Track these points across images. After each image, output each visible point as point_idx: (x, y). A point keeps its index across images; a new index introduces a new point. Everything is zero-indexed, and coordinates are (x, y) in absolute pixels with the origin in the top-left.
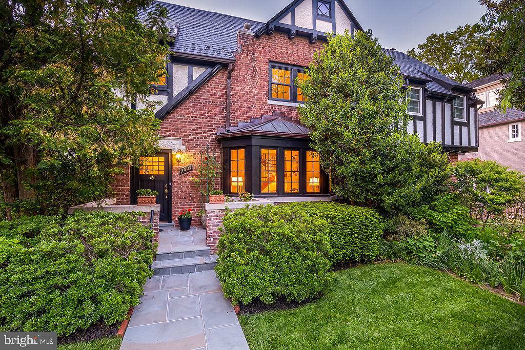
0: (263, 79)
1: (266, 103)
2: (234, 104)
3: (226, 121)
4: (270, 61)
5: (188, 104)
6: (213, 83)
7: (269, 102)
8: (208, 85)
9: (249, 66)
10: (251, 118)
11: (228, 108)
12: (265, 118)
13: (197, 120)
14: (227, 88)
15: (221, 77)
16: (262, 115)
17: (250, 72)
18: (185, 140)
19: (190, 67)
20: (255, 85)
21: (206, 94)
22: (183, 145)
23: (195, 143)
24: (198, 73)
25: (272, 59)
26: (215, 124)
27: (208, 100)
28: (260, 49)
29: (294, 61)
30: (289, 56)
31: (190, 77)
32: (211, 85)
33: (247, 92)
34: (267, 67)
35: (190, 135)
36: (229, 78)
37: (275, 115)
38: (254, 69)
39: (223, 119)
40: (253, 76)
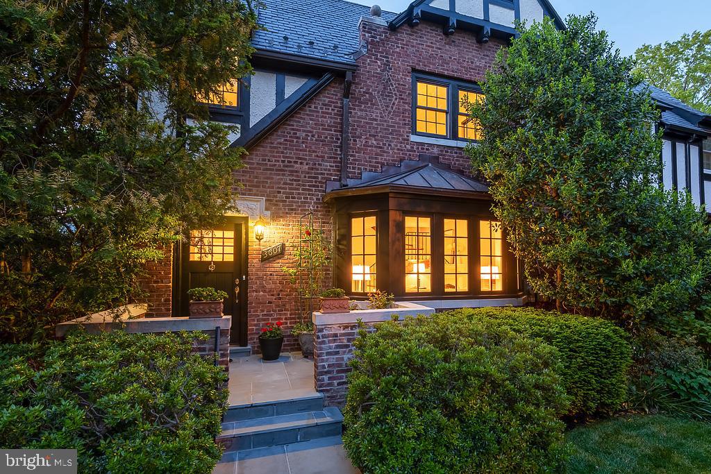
0: (402, 99)
1: (408, 140)
2: (355, 141)
3: (342, 168)
4: (414, 70)
5: (277, 139)
6: (318, 105)
7: (413, 138)
8: (310, 107)
9: (379, 76)
10: (383, 165)
11: (344, 146)
12: (407, 166)
13: (293, 166)
14: (343, 114)
15: (332, 95)
16: (401, 160)
17: (381, 87)
18: (271, 200)
19: (281, 76)
20: (390, 109)
21: (306, 123)
22: (267, 209)
23: (288, 206)
24: (293, 86)
25: (417, 67)
26: (322, 174)
27: (311, 132)
28: (398, 50)
29: (453, 71)
30: (445, 62)
31: (280, 92)
32: (315, 107)
33: (376, 120)
34: (409, 79)
35: (279, 192)
36: (346, 95)
37: (424, 161)
38: (387, 82)
39: (336, 166)
40: (386, 94)
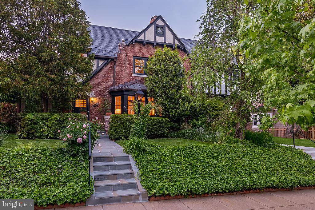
0: (130, 64)
2: (117, 76)
3: (113, 84)
4: (134, 56)
5: (97, 77)
6: (107, 67)
7: (133, 75)
9: (124, 59)
10: (125, 83)
11: (114, 78)
12: (131, 83)
13: (101, 83)
14: (114, 69)
15: (111, 64)
16: (130, 81)
17: (124, 62)
18: (95, 92)
19: (98, 61)
20: (127, 67)
21: (104, 72)
22: (94, 94)
23: (99, 93)
24: (101, 63)
26: (108, 85)
27: (105, 74)
28: (129, 51)
29: (145, 56)
30: (143, 53)
31: (98, 65)
33: (123, 71)
34: (132, 59)
35: (97, 90)
36: (115, 65)
37: (136, 81)
38: (126, 60)
40: (126, 63)
